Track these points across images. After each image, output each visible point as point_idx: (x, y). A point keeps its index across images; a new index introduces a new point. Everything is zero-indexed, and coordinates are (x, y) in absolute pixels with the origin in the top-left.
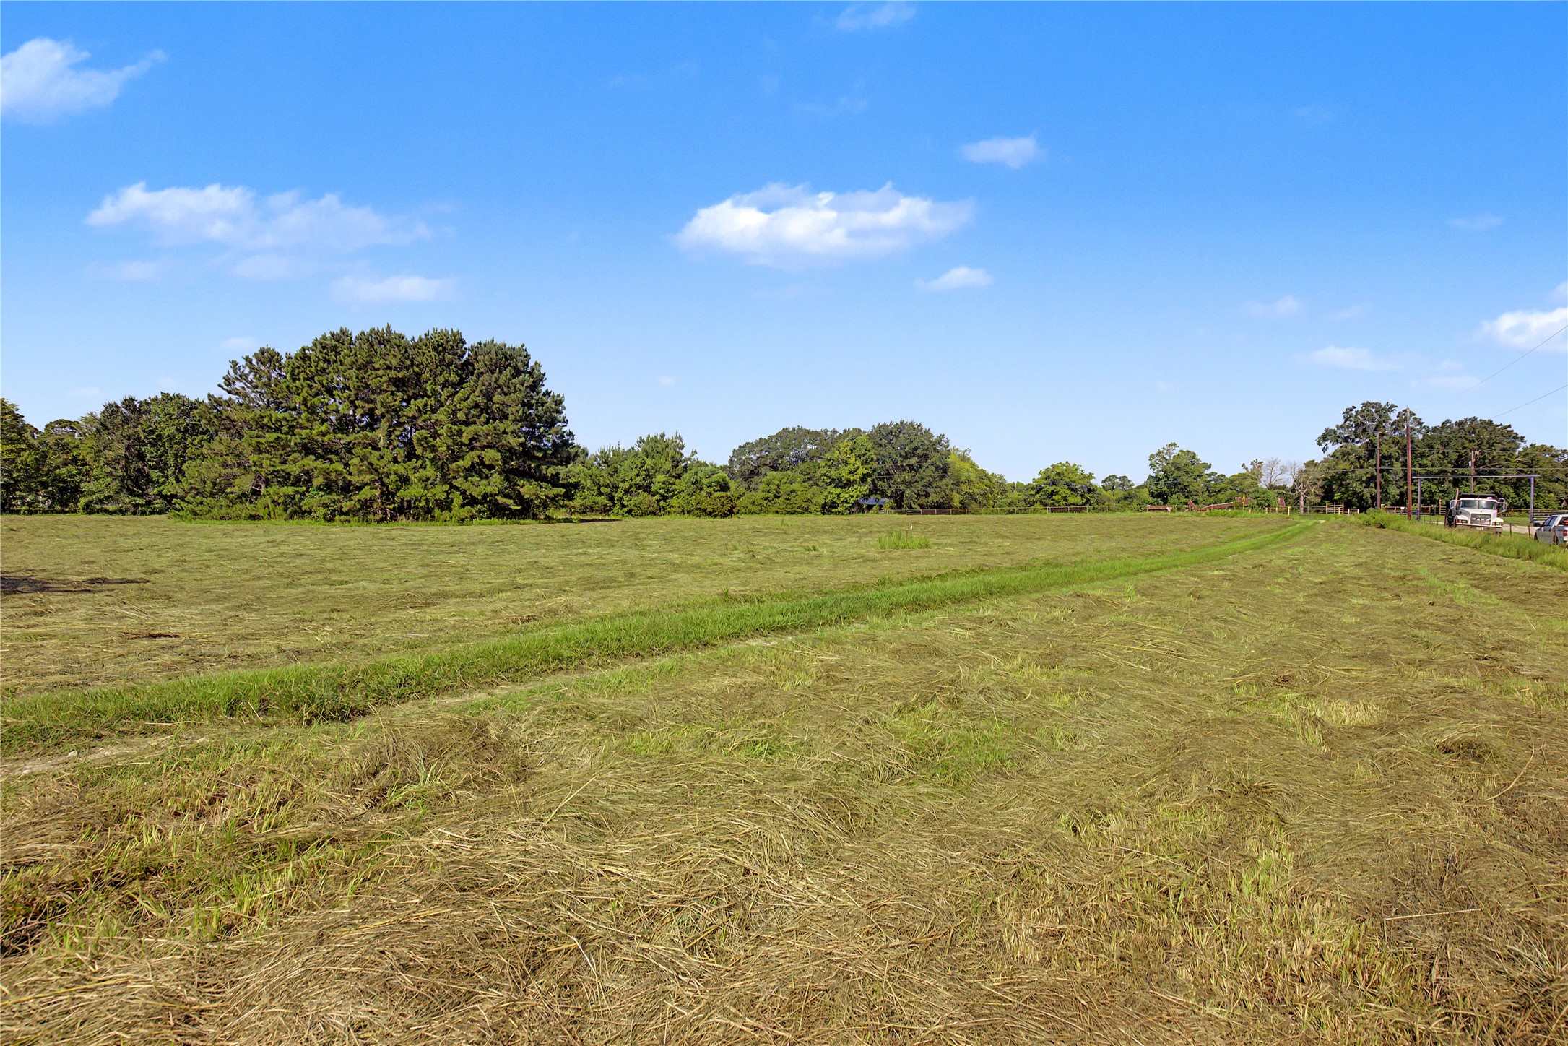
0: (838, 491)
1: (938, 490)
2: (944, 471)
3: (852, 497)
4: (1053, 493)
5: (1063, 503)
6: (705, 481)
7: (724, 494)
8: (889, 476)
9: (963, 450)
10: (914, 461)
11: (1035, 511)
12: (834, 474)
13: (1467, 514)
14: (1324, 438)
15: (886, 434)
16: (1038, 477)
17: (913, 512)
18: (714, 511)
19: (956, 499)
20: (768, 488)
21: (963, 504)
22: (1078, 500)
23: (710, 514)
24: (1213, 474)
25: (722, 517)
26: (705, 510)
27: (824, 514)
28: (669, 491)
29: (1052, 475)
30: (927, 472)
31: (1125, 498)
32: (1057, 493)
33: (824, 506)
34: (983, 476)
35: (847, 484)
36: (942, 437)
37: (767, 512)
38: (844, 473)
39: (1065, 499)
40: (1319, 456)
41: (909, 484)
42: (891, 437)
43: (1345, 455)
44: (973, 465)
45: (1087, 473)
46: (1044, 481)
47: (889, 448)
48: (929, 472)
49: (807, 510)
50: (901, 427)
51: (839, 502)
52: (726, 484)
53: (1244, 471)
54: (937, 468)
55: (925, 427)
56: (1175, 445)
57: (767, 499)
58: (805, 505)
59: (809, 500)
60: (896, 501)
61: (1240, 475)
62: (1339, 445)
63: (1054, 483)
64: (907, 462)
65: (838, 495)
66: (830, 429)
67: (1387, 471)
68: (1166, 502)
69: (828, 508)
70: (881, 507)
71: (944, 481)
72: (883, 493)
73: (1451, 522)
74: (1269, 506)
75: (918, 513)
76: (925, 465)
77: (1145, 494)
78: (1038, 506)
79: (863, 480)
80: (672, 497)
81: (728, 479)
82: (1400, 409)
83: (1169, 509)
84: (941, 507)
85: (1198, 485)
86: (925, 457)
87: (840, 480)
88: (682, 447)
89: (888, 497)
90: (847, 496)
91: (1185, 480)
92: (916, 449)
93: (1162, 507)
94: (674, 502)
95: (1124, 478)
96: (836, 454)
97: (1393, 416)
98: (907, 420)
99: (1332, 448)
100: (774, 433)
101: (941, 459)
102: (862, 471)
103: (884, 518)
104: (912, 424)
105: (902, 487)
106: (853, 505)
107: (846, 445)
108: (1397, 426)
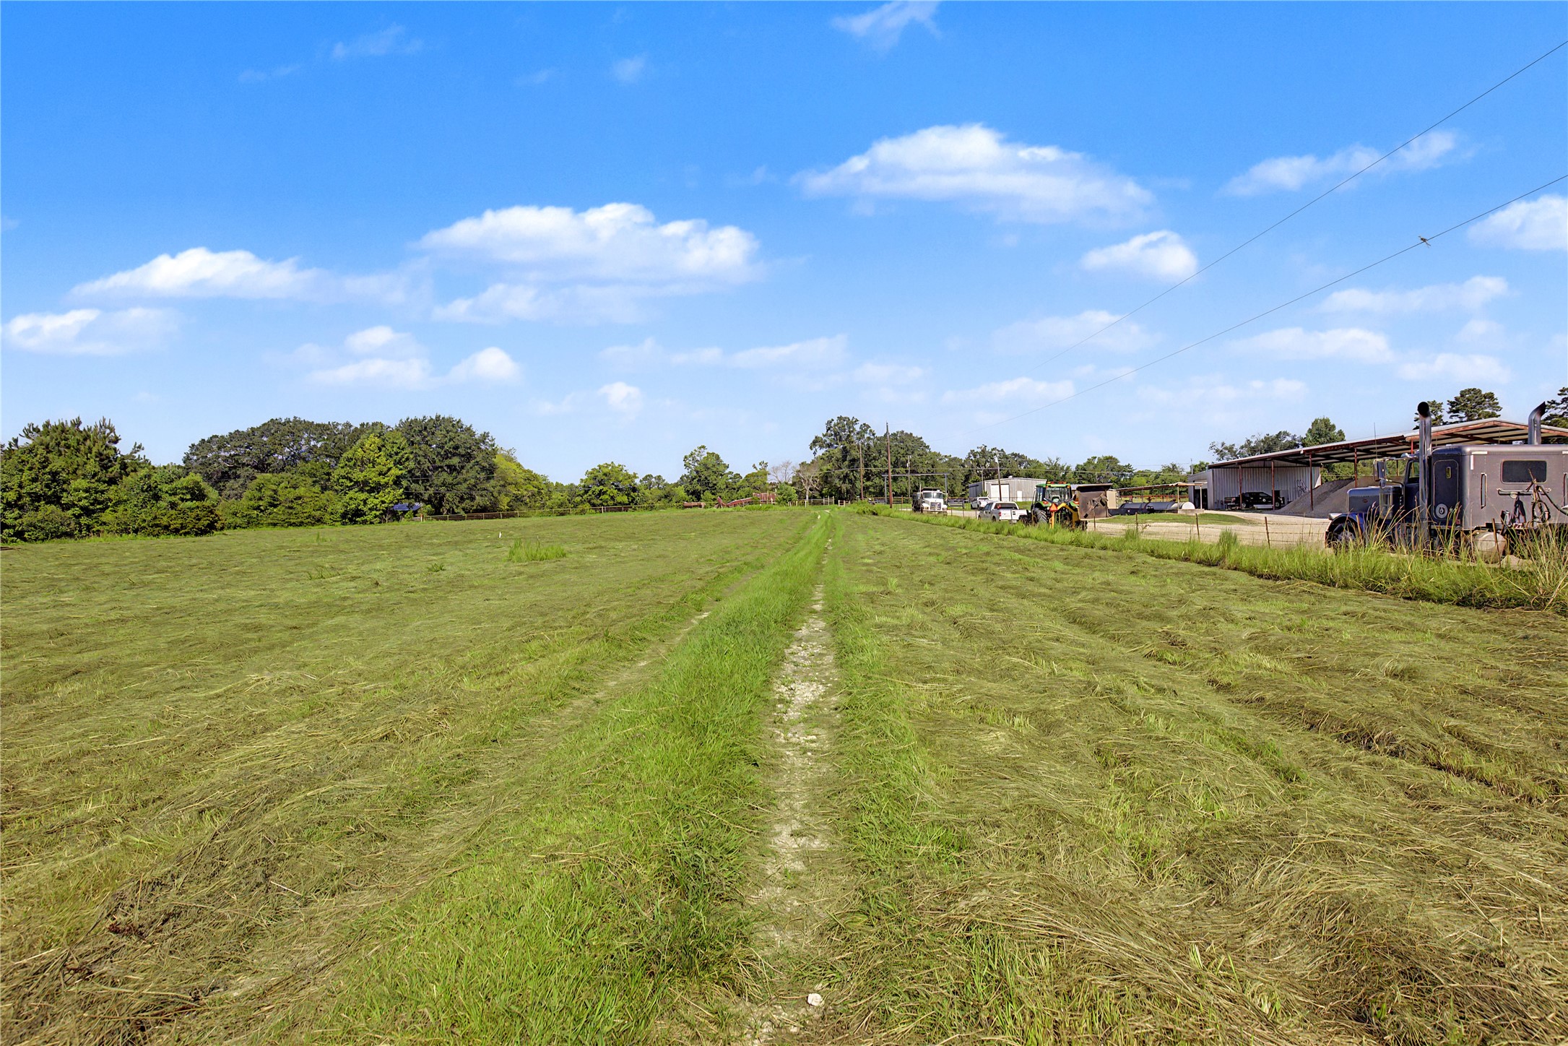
0: (363, 496)
1: (484, 492)
2: (490, 471)
3: (383, 502)
4: (601, 493)
5: (611, 502)
6: (166, 487)
7: (198, 503)
8: (425, 477)
9: (508, 449)
10: (455, 461)
11: (583, 512)
12: (358, 475)
13: (928, 502)
14: (814, 443)
15: (418, 431)
16: (585, 477)
17: (455, 516)
18: (183, 527)
19: (504, 502)
20: (258, 494)
21: (511, 508)
22: (625, 499)
23: (176, 531)
24: (731, 473)
25: (197, 535)
26: (166, 527)
27: (344, 524)
28: (96, 501)
29: (600, 476)
30: (471, 474)
31: (666, 497)
32: (605, 493)
33: (344, 516)
34: (531, 478)
35: (377, 488)
36: (485, 436)
37: (258, 524)
38: (371, 475)
39: (612, 498)
40: (809, 458)
41: (450, 487)
42: (425, 433)
43: (830, 458)
44: (519, 465)
45: (631, 473)
46: (592, 481)
47: (424, 446)
48: (472, 473)
49: (319, 521)
50: (438, 422)
51: (365, 509)
52: (201, 490)
53: (755, 471)
54: (483, 469)
55: (466, 423)
56: (703, 447)
57: (258, 508)
58: (317, 514)
59: (324, 508)
60: (433, 506)
61: (752, 475)
62: (825, 449)
63: (601, 483)
64: (447, 462)
65: (365, 502)
66: (342, 421)
67: (856, 471)
68: (699, 499)
69: (353, 516)
70: (415, 512)
71: (492, 482)
72: (418, 497)
73: (917, 508)
74: (790, 500)
75: (462, 518)
76: (468, 466)
77: (681, 492)
78: (587, 506)
79: (397, 483)
80: (103, 510)
81: (203, 485)
82: (860, 423)
83: (703, 504)
84: (488, 511)
85: (721, 483)
86: (468, 457)
87: (366, 483)
88: (116, 440)
89: (424, 501)
90: (376, 501)
91: (712, 478)
92: (456, 448)
93: (696, 504)
94: (107, 516)
95: (659, 478)
96: (360, 453)
97: (857, 428)
98: (445, 414)
99: (820, 452)
100: (257, 424)
101: (484, 459)
102: (395, 472)
103: (422, 525)
104: (450, 420)
105: (443, 489)
106: (385, 512)
107: (371, 441)
108: (861, 435)
